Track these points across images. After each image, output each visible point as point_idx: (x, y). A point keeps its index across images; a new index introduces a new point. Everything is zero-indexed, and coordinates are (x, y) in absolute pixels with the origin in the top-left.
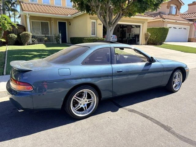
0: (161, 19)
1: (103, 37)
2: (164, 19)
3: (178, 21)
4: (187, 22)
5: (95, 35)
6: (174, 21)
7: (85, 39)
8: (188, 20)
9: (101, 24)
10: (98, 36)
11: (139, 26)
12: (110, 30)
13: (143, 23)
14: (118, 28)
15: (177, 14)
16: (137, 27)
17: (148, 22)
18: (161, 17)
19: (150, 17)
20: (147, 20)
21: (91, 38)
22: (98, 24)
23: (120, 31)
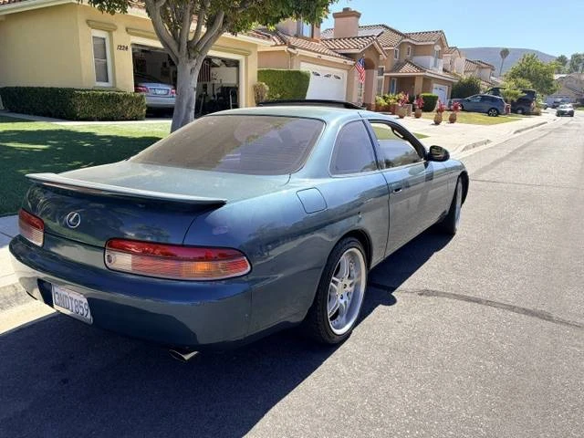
0: (285, 48)
1: (137, 90)
2: (293, 47)
3: (324, 57)
4: (341, 61)
5: (107, 81)
6: (315, 55)
7: (79, 95)
8: (342, 54)
9: (127, 48)
10: (120, 86)
11: (236, 64)
12: (189, 67)
13: (246, 55)
14: (165, 64)
15: (315, 38)
16: (227, 66)
17: (259, 53)
18: (284, 42)
19: (264, 38)
20: (255, 46)
21: (101, 93)
22: (115, 47)
23: (171, 74)
